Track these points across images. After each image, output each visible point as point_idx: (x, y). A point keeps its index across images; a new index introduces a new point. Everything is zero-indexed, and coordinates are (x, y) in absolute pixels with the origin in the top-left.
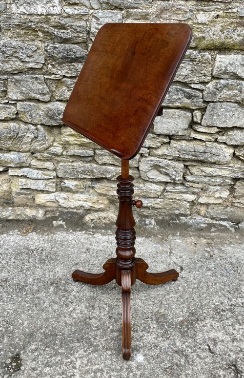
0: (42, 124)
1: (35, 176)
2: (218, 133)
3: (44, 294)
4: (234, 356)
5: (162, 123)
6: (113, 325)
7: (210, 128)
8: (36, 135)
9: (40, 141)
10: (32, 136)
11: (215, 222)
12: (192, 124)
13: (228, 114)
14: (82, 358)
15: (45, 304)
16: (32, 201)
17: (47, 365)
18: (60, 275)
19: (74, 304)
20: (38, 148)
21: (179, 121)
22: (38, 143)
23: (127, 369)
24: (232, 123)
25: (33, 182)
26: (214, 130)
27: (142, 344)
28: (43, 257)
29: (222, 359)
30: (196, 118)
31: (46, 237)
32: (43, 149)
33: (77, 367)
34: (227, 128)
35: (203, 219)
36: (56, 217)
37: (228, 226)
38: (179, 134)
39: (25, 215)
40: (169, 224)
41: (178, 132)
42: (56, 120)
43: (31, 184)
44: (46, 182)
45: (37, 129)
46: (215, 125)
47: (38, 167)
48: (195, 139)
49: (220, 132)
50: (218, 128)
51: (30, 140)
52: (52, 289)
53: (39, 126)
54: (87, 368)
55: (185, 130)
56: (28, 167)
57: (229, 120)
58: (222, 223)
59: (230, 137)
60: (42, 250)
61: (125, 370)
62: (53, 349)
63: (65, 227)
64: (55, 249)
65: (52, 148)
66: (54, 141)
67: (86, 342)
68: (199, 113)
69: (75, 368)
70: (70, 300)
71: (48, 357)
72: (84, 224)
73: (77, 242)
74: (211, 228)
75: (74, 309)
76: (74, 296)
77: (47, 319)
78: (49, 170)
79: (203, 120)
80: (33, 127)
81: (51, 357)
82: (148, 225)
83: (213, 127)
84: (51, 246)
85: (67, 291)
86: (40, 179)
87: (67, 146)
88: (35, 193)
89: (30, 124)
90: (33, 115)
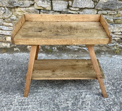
0: (7, 7)
1: (5, 29)
2: (79, 10)
3: (7, 75)
4: (76, 94)
5: (56, 6)
6: (33, 85)
7: (76, 8)
8: (5, 12)
9: (6, 14)
10: (3, 12)
11: (81, 48)
12: (68, 7)
13: (82, 2)
14: (18, 95)
15: (7, 78)
16: (5, 40)
17: (5, 98)
18: (14, 68)
19: (19, 78)
20: (6, 17)
21: (63, 5)
22: (6, 15)
23: (35, 98)
24: (84, 6)
25: (5, 31)
26: (77, 9)
27: (42, 91)
28: (9, 62)
29: (71, 95)
30: (70, 4)
31: (11, 55)
32: (8, 17)
33: (16, 98)
34: (82, 8)
35: (76, 47)
36: (15, 46)
37: (86, 49)
38: (64, 11)
39: (2, 46)
40: (62, 49)
41: (63, 10)
42: (12, 5)
43: (4, 32)
44: (10, 31)
45: (5, 9)
46: (78, 7)
47: (6, 25)
48: (70, 13)
49: (80, 10)
50: (79, 8)
51: (2, 14)
52: (11, 73)
53: (6, 8)
54: (20, 98)
55: (66, 9)
56: (2, 25)
57: (83, 5)
58: (84, 48)
59: (84, 12)
60: (9, 60)
61: (34, 99)
62: (8, 93)
63: (19, 51)
64: (14, 59)
65: (12, 17)
66: (13, 14)
67: (21, 90)
68: (71, 2)
69: (15, 98)
70: (17, 77)
71: (5, 95)
72: (27, 49)
73: (24, 56)
74: (79, 51)
75: (18, 80)
76: (19, 75)
77: (7, 83)
78: (11, 26)
79: (73, 5)
80: (3, 8)
81: (7, 95)
82: (53, 50)
83: (77, 8)
84: (13, 58)
85: (16, 74)
86: (8, 30)
87: (18, 16)
88: (5, 36)
89: (2, 7)
90: (3, 3)
